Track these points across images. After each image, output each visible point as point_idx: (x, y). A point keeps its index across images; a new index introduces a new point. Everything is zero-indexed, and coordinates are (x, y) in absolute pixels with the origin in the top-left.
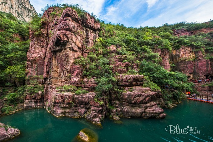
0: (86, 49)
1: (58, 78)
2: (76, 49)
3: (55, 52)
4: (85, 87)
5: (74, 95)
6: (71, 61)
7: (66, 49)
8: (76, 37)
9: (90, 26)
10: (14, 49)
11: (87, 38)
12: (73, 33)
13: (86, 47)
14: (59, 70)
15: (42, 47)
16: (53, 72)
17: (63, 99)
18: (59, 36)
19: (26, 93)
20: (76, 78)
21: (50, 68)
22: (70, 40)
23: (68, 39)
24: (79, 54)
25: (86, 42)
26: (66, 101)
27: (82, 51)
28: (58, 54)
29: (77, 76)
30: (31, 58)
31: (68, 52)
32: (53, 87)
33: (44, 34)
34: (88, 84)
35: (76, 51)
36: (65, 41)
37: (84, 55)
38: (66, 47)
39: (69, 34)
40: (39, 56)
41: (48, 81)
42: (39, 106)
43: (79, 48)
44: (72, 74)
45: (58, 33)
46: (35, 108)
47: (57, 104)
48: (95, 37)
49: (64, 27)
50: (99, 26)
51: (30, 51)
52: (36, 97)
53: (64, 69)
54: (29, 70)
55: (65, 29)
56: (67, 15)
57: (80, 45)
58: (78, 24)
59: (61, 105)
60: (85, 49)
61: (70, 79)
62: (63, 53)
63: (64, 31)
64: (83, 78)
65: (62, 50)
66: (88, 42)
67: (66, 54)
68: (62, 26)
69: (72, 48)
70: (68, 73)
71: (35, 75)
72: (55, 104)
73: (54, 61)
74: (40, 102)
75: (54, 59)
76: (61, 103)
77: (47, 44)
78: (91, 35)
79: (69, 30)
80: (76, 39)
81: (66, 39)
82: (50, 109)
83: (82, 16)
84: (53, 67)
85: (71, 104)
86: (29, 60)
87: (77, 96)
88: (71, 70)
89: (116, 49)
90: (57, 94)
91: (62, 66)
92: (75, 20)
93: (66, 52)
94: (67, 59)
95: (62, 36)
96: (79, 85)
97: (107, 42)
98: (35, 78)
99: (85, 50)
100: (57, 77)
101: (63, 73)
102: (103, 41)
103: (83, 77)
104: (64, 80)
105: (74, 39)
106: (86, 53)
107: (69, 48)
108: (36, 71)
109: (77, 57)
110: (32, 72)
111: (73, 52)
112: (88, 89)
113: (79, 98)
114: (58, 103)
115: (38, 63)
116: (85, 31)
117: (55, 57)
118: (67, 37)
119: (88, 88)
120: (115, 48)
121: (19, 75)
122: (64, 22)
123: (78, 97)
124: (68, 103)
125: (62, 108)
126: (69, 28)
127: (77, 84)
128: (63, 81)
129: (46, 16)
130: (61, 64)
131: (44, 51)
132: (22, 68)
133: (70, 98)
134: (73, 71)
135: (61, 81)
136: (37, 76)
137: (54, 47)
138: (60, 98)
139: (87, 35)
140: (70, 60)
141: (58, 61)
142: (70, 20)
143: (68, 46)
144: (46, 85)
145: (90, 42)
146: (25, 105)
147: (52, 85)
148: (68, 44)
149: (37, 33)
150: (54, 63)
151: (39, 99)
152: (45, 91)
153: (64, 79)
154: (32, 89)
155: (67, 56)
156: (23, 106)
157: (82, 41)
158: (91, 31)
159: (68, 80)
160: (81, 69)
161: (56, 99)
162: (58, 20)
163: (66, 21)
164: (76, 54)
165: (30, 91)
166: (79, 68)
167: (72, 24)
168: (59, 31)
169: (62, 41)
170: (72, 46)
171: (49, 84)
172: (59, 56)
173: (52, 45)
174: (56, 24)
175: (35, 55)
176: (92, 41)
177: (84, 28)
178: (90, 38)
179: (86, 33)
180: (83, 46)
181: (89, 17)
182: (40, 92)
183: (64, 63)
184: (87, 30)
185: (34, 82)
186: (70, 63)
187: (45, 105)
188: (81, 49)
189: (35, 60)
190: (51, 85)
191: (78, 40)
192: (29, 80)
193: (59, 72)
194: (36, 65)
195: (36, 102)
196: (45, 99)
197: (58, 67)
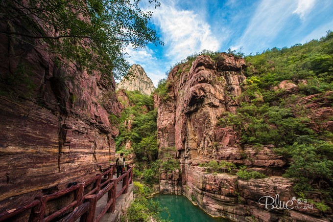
0: (232, 101)
1: (197, 150)
2: (217, 103)
3: (189, 114)
4: (253, 166)
5: (236, 181)
6: (214, 122)
7: (204, 106)
8: (215, 87)
9: (230, 66)
10: (145, 119)
11: (229, 85)
12: (210, 83)
13: (230, 98)
14: (196, 137)
15: (171, 112)
16: (190, 141)
17: (217, 184)
18: (194, 93)
19: (161, 170)
20: (231, 148)
21: (186, 135)
22: (207, 94)
23: (205, 93)
24: (222, 111)
25: (228, 91)
26: (225, 190)
27: (226, 104)
28: (193, 117)
29: (230, 144)
30: (162, 127)
31: (207, 111)
32: (193, 162)
33: (171, 98)
34: (257, 159)
35: (217, 107)
36: (202, 96)
37: (231, 110)
38: (204, 103)
39: (206, 86)
40: (169, 122)
41: (185, 154)
42: (177, 190)
43: (221, 101)
44: (220, 143)
45: (192, 89)
46: (173, 194)
47: (207, 193)
48: (241, 80)
49: (197, 81)
50: (243, 62)
51: (159, 119)
52: (172, 177)
53: (204, 135)
54: (161, 140)
55: (200, 82)
56: (200, 64)
57: (222, 98)
58: (214, 71)
59: (216, 195)
60: (230, 100)
61: (217, 150)
62: (200, 113)
63: (199, 85)
64: (243, 148)
65: (198, 109)
66: (232, 89)
67: (204, 114)
68: (195, 80)
69: (212, 103)
70: (211, 141)
71: (166, 146)
72: (204, 192)
73: (189, 126)
74: (177, 185)
75: (188, 123)
76: (215, 192)
77: (175, 107)
78: (234, 79)
79: (205, 81)
80: (215, 90)
81: (202, 94)
82: (195, 200)
83: (216, 59)
84: (189, 133)
85: (236, 196)
86: (160, 129)
87: (245, 183)
88: (215, 135)
89: (295, 85)
90: (206, 176)
91: (201, 131)
92: (209, 67)
93: (204, 110)
94: (207, 120)
95: (197, 92)
96: (239, 162)
97: (267, 81)
98: (168, 150)
99: (230, 103)
100: (195, 148)
101: (204, 141)
102: (259, 80)
103: (243, 146)
104: (208, 152)
105: (213, 91)
106: (233, 106)
107: (209, 104)
108: (167, 141)
109: (221, 116)
110: (163, 143)
111: (214, 109)
112: (263, 169)
113: (251, 187)
114: (209, 191)
115: (169, 131)
116: (223, 77)
117: (190, 121)
118: (204, 90)
119: (263, 167)
120: (292, 85)
121: (153, 147)
122: (196, 74)
123: (247, 184)
124: (229, 195)
125: (218, 201)
126: (204, 79)
127: (236, 159)
128: (206, 153)
129: (171, 78)
130: (199, 129)
131: (173, 116)
132: (154, 139)
133: (230, 185)
134: (221, 138)
135: (202, 154)
136: (169, 148)
137: (188, 107)
138: (211, 183)
139: (227, 79)
140: (212, 121)
141: (194, 125)
142: (203, 70)
143: (207, 102)
144: (181, 160)
145: (236, 88)
146: (162, 188)
147: (192, 159)
148: (206, 99)
149: (165, 98)
150: (189, 128)
151: (176, 180)
152: (181, 168)
153: (206, 151)
154: (167, 165)
155: (206, 117)
156: (159, 188)
157: (222, 91)
158: (232, 74)
159: (213, 152)
160: (235, 132)
161: (204, 183)
162: (187, 76)
163: (199, 73)
164: (217, 111)
165: (164, 168)
166: (231, 130)
167: (206, 73)
168: (192, 87)
169: (199, 98)
170: (212, 100)
171: (186, 158)
172: (196, 118)
173: (185, 105)
174: (185, 81)
175: (165, 122)
176: (238, 87)
177: (222, 73)
178: (233, 84)
179: (226, 78)
180: (225, 97)
181: (226, 56)
182: (177, 171)
183: (203, 127)
184: (226, 73)
185: (167, 156)
186: (212, 125)
187: (184, 191)
188: (224, 102)
189: (166, 128)
190: (189, 160)
191: (217, 91)
192: (162, 153)
193: (197, 140)
194: (167, 134)
195: (173, 184)
196: (183, 181)
197: (195, 133)
